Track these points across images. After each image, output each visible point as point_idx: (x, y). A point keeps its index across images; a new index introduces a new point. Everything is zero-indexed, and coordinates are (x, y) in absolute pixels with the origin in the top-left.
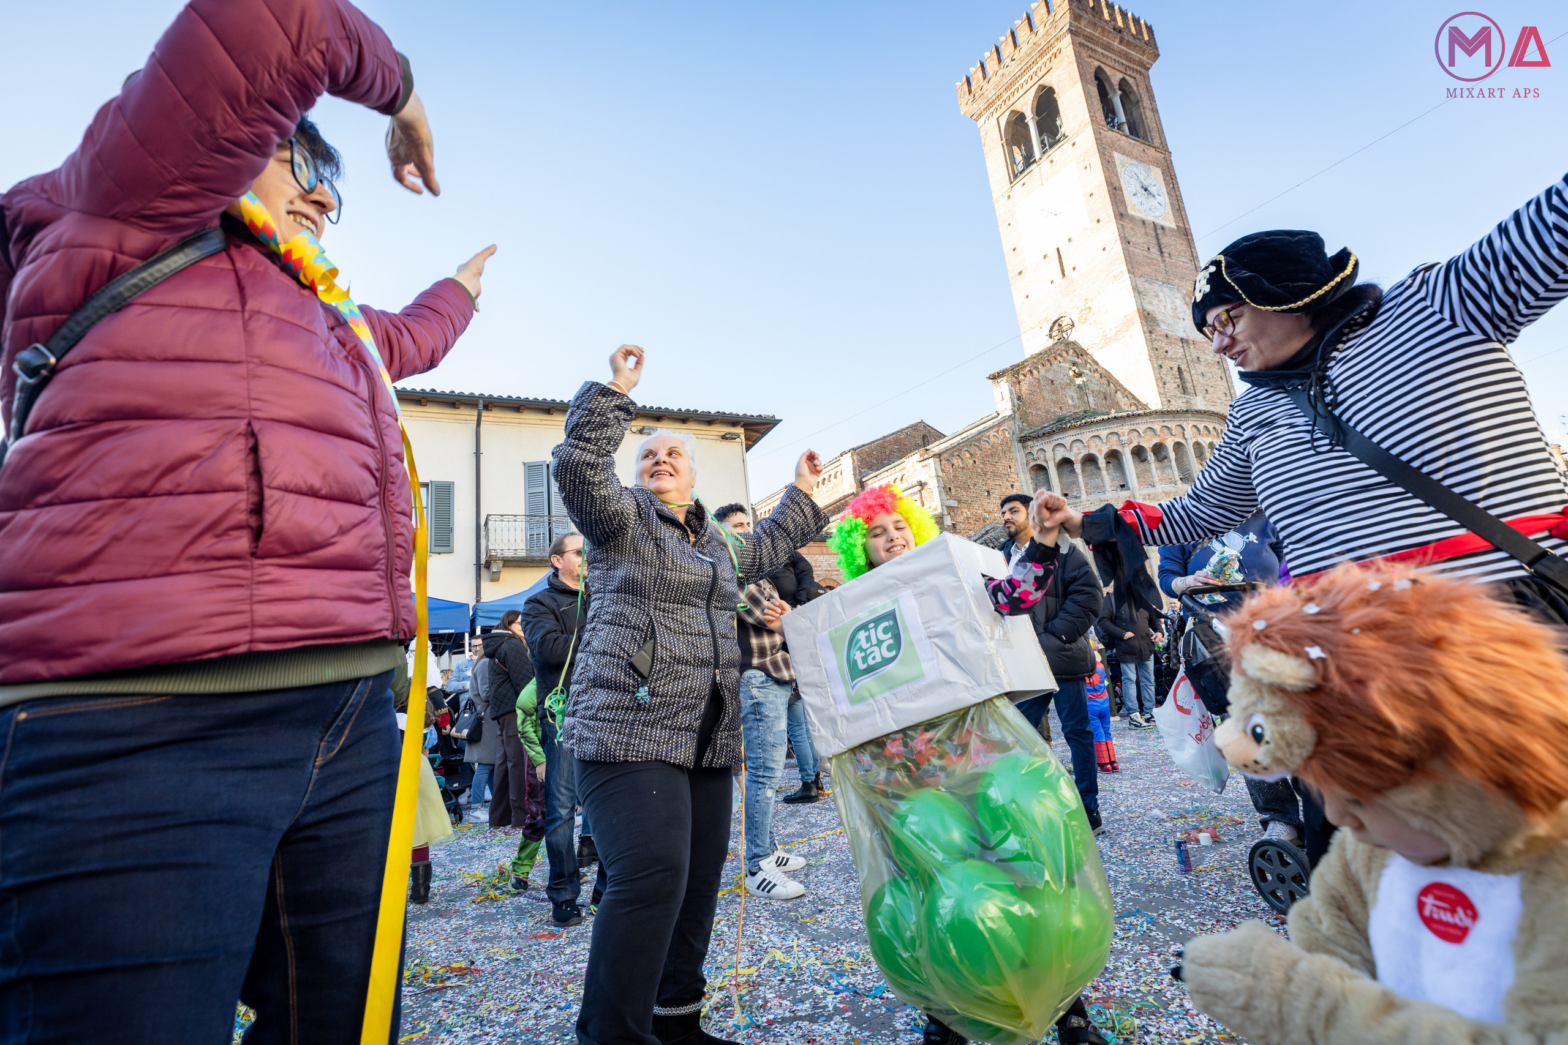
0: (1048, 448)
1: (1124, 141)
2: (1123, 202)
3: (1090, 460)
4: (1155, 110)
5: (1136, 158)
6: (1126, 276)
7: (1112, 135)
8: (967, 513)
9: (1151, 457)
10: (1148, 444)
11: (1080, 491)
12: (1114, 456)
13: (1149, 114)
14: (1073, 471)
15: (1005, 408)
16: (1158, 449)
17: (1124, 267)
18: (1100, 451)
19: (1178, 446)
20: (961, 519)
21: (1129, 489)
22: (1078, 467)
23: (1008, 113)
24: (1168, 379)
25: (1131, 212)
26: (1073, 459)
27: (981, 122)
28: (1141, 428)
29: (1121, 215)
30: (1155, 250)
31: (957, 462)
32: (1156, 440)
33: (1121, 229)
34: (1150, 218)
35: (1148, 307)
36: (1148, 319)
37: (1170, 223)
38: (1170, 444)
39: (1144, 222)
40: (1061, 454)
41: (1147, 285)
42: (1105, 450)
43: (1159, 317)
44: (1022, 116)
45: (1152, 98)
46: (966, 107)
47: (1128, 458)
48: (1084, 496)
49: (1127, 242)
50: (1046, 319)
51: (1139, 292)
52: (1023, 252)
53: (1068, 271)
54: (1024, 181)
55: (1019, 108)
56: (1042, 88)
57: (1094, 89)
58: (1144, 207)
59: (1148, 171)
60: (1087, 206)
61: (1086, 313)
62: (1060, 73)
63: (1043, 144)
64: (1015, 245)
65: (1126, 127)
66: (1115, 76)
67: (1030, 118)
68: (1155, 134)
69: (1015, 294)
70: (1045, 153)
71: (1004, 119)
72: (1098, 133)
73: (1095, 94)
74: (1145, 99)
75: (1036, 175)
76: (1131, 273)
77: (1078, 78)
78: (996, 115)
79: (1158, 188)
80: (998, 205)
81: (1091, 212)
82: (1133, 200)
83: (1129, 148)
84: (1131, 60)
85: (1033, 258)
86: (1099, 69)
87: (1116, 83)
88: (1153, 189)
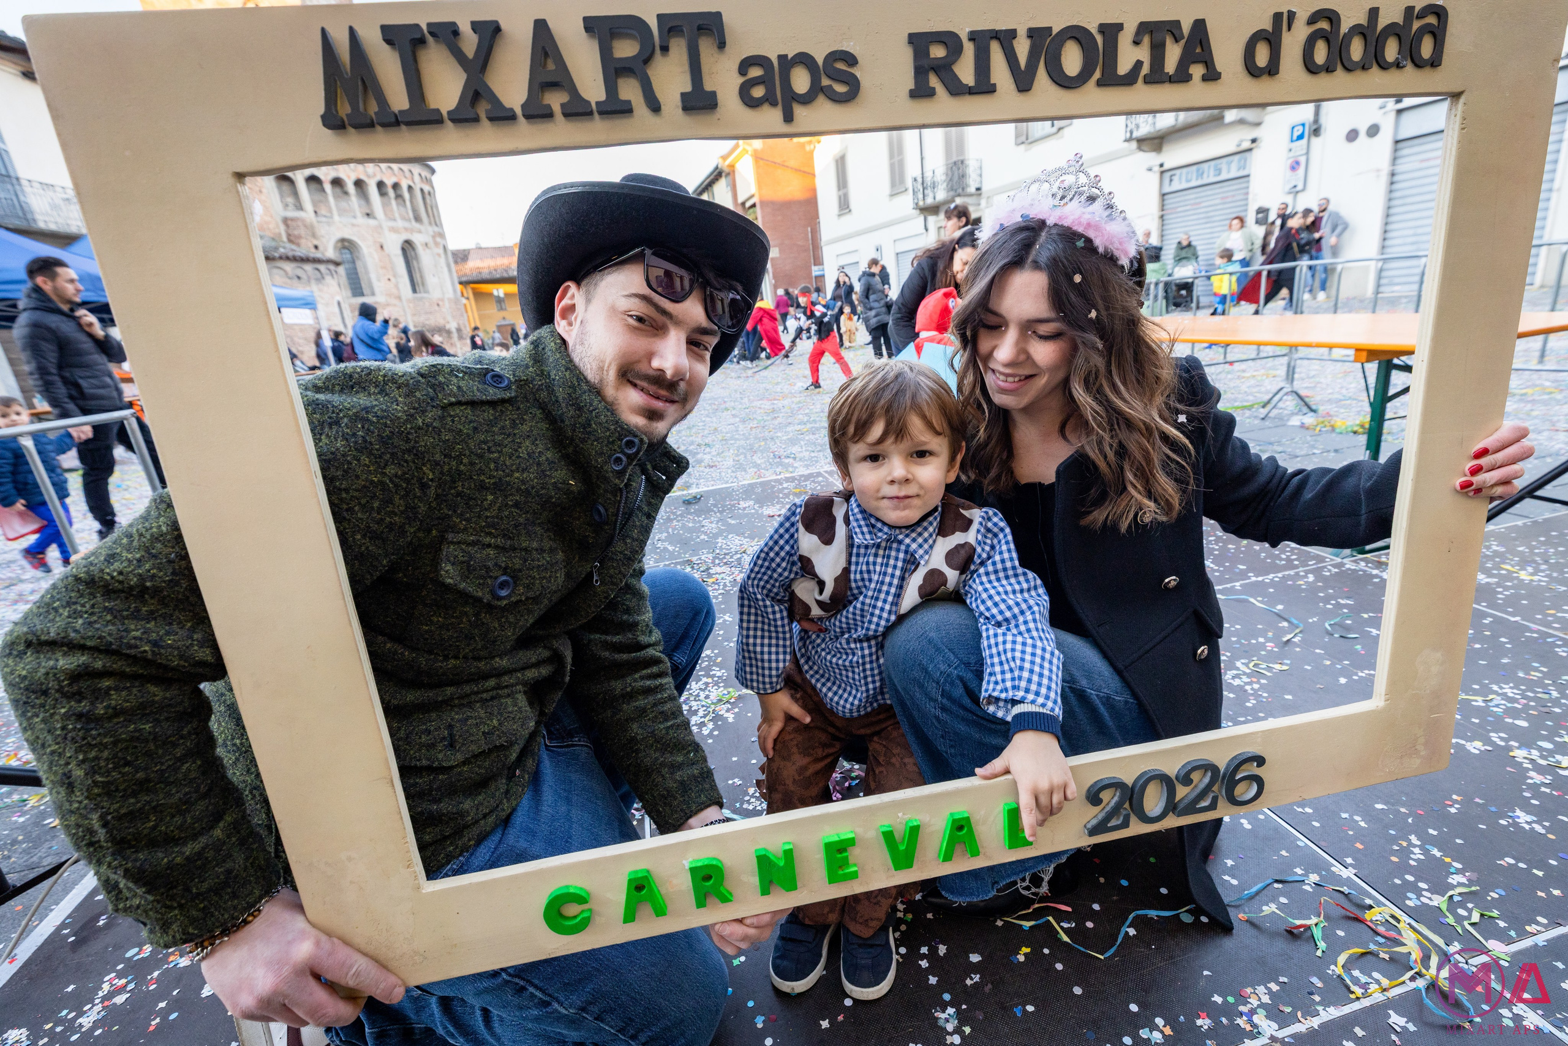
3: (337, 182)
9: (391, 193)
10: (389, 181)
11: (330, 211)
12: (360, 185)
14: (323, 190)
16: (396, 186)
18: (348, 176)
19: (410, 188)
21: (375, 218)
22: (328, 187)
26: (322, 177)
32: (394, 180)
38: (404, 185)
42: (354, 177)
47: (373, 190)
48: (336, 218)
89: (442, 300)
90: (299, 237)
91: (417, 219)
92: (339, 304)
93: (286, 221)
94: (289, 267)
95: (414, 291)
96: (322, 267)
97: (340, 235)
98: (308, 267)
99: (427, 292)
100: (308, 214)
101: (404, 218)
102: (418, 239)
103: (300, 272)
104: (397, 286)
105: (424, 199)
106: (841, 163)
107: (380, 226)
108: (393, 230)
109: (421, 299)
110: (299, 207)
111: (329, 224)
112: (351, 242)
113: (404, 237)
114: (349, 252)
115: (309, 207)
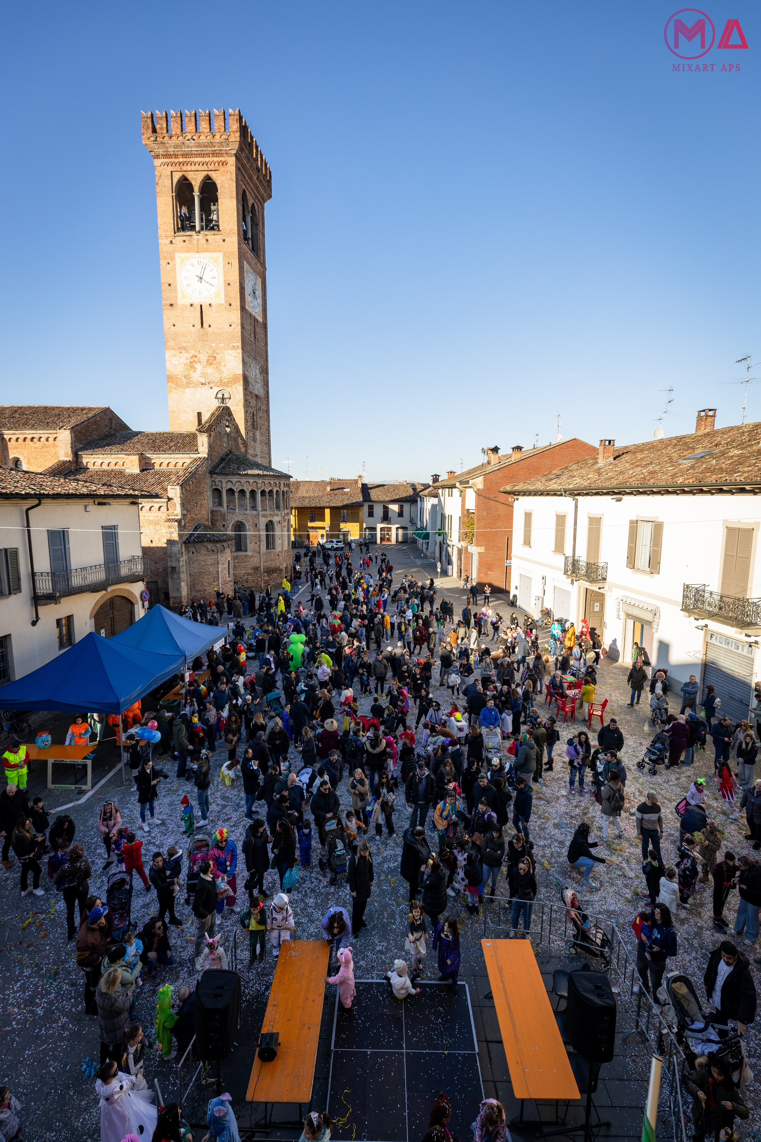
0: (224, 481)
1: (250, 254)
2: (245, 299)
3: (242, 492)
4: (264, 235)
5: (252, 268)
6: (240, 351)
7: (245, 246)
8: (189, 516)
9: (267, 497)
10: (267, 490)
11: (235, 506)
12: (253, 493)
13: (261, 236)
14: (234, 496)
15: (203, 451)
16: (271, 491)
17: (239, 344)
18: (248, 489)
19: (278, 491)
20: (187, 520)
21: (256, 509)
22: (236, 495)
23: (180, 174)
24: (249, 419)
25: (247, 307)
26: (235, 490)
27: (157, 162)
28: (266, 482)
29: (243, 308)
30: (252, 336)
33: (242, 316)
34: (254, 313)
35: (246, 373)
36: (246, 380)
37: (260, 319)
38: (275, 491)
39: (251, 315)
40: (230, 486)
41: (248, 358)
42: (251, 489)
43: (250, 380)
44: (190, 187)
45: (264, 224)
46: (146, 138)
47: (259, 495)
48: (237, 510)
49: (243, 328)
50: (185, 348)
51: (244, 363)
52: (176, 291)
53: (205, 325)
54: (185, 238)
55: (189, 178)
56: (208, 178)
57: (241, 208)
58: (252, 305)
59: (256, 279)
60: (225, 290)
61: (212, 360)
62: (223, 178)
63: (201, 220)
64: (171, 282)
65: (250, 242)
66: (251, 201)
67: (196, 193)
68: (262, 253)
69: (165, 318)
70: (202, 229)
71: (177, 177)
72: (239, 244)
73: (241, 212)
74: (261, 224)
75: (195, 242)
76: (243, 349)
77: (235, 195)
78: (170, 168)
79: (259, 293)
80: (161, 241)
81: (226, 295)
82: (248, 298)
83: (250, 260)
84: (259, 192)
85: (182, 301)
86: (244, 191)
87: (250, 206)
88: (257, 293)
89: (281, 552)
90: (217, 520)
91: (278, 507)
92: (229, 561)
93: (212, 512)
94: (210, 546)
95: (268, 548)
96: (225, 544)
97: (236, 519)
98: (218, 545)
99: (274, 548)
100: (224, 509)
101: (271, 508)
102: (276, 519)
103: (214, 548)
104: (259, 547)
105: (283, 495)
106: (528, 516)
107: (258, 514)
108: (264, 516)
109: (269, 553)
110: (220, 504)
111: (233, 514)
112: (241, 522)
113: (269, 519)
114: (239, 526)
115: (225, 505)
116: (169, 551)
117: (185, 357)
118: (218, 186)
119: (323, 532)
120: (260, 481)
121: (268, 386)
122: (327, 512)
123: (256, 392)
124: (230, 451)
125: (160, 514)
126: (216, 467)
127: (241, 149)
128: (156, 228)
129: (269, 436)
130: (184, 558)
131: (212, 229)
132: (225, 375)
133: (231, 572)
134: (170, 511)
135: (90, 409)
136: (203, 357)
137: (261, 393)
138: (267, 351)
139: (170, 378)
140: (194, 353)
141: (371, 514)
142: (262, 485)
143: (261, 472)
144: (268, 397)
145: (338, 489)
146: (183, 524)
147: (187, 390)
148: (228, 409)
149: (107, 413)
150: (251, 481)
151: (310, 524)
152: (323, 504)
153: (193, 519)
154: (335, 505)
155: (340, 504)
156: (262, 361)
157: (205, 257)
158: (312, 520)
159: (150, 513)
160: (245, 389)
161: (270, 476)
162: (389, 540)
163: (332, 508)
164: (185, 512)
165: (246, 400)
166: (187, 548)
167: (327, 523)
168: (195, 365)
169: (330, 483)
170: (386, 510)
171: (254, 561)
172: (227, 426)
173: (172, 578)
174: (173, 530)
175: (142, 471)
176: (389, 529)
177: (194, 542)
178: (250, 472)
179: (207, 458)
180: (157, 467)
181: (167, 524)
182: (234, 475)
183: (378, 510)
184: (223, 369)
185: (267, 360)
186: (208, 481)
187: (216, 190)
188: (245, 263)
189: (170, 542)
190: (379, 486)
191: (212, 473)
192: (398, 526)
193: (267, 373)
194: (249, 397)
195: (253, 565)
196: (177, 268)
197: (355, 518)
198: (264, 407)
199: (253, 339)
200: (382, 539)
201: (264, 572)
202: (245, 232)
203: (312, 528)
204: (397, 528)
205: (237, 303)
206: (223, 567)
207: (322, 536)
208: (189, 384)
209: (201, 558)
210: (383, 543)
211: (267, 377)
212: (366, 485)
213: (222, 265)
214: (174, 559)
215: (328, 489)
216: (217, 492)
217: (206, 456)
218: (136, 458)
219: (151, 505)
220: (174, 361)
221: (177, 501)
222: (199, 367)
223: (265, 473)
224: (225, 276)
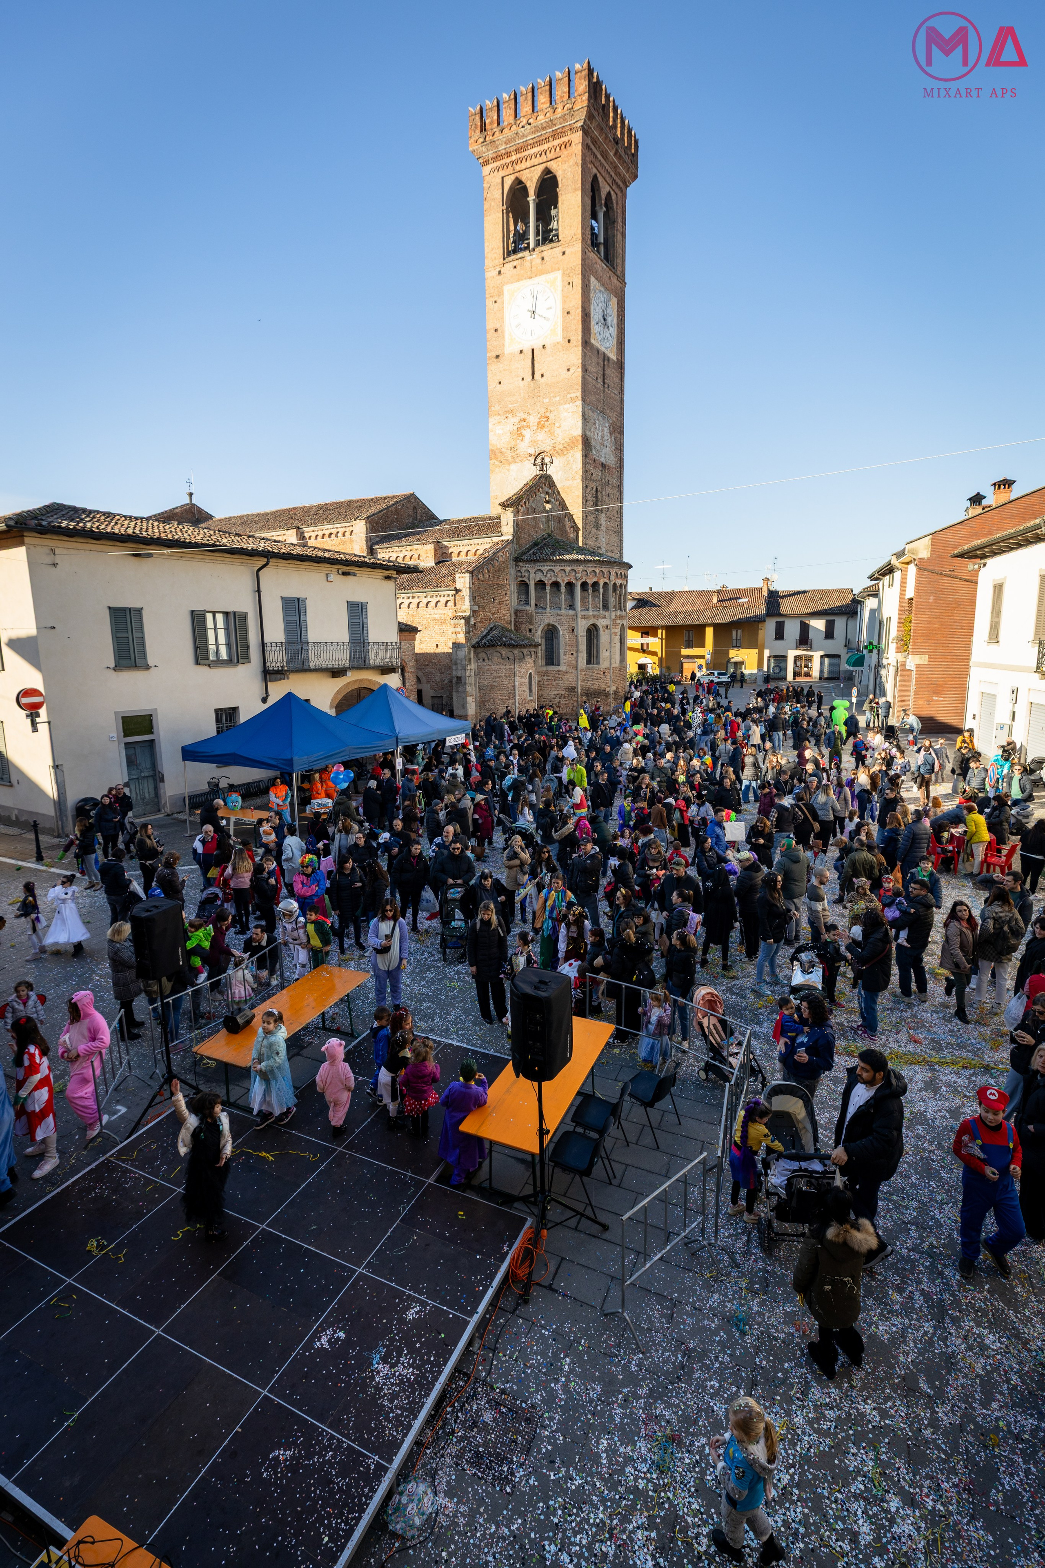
0: (532, 571)
1: (601, 266)
2: (589, 329)
3: (556, 585)
4: (623, 235)
5: (603, 285)
6: (579, 403)
7: (592, 255)
8: (482, 615)
9: (590, 591)
10: (590, 582)
11: (546, 605)
12: (570, 585)
13: (619, 237)
14: (545, 591)
15: (507, 532)
16: (595, 585)
17: (578, 394)
18: (563, 580)
19: (605, 584)
20: (478, 619)
21: (574, 609)
22: (548, 588)
23: (513, 177)
24: (589, 497)
25: (592, 341)
26: (546, 582)
27: (486, 170)
29: (586, 343)
30: (600, 380)
31: (480, 576)
32: (595, 580)
33: (584, 355)
34: (603, 349)
35: (588, 433)
36: (586, 443)
37: (613, 356)
38: (601, 583)
39: (598, 351)
40: (539, 576)
41: (590, 413)
42: (566, 581)
43: (593, 443)
44: (524, 190)
45: (624, 219)
46: (474, 143)
47: (578, 589)
48: (548, 610)
49: (585, 370)
50: (511, 412)
51: (585, 418)
52: (503, 337)
53: (537, 375)
54: (515, 263)
55: (523, 179)
56: (547, 171)
57: (589, 202)
58: (600, 337)
59: (609, 300)
60: (563, 321)
61: (544, 421)
62: (565, 166)
63: (537, 233)
64: (497, 326)
65: (602, 249)
66: (605, 189)
67: (532, 198)
68: (619, 261)
69: (490, 375)
70: (538, 244)
71: (508, 182)
72: (584, 253)
73: (589, 208)
74: (620, 220)
75: (528, 264)
76: (583, 400)
77: (580, 185)
78: (501, 173)
79: (612, 319)
80: (488, 275)
81: (565, 329)
82: (595, 328)
83: (601, 273)
84: (617, 173)
85: (510, 348)
86: (595, 179)
87: (603, 196)
88: (609, 319)
89: (609, 669)
90: (522, 623)
91: (606, 607)
92: (530, 675)
93: (516, 612)
94: (504, 651)
95: (589, 662)
96: (525, 651)
97: (547, 622)
98: (516, 651)
99: (598, 663)
100: (531, 608)
101: (596, 608)
102: (601, 623)
103: (510, 655)
104: (577, 659)
105: (615, 590)
106: (998, 588)
107: (576, 615)
108: (584, 617)
109: (590, 669)
110: (527, 603)
111: (542, 614)
112: (554, 626)
113: (591, 622)
114: (551, 633)
115: (533, 602)
116: (454, 657)
117: (511, 423)
118: (559, 179)
119: (702, 662)
120: (580, 569)
121: (621, 451)
122: (709, 632)
123: (603, 460)
124: (549, 535)
125: (446, 610)
126: (523, 554)
127: (590, 116)
128: (482, 257)
129: (621, 521)
130: (472, 667)
131: (551, 241)
132: (559, 439)
133: (534, 688)
134: (458, 606)
135: (394, 497)
136: (533, 420)
137: (611, 461)
138: (622, 401)
139: (494, 454)
140: (522, 415)
141: (780, 635)
142: (583, 574)
143: (582, 557)
144: (621, 467)
145: (731, 599)
146: (472, 622)
147: (513, 467)
148: (548, 478)
149: (412, 501)
150: (568, 569)
151: (684, 652)
152: (702, 621)
153: (488, 619)
154: (721, 621)
155: (727, 619)
156: (614, 416)
157: (540, 283)
158: (689, 646)
159: (436, 611)
160: (585, 456)
161: (594, 561)
162: (807, 675)
163: (718, 628)
164: (476, 608)
165: (585, 471)
166: (476, 654)
167: (707, 650)
168: (523, 432)
169: (719, 592)
170: (805, 628)
171: (569, 679)
172: (548, 502)
173: (457, 691)
174: (459, 629)
175: (437, 563)
176: (809, 659)
177: (485, 646)
178: (566, 557)
179: (512, 541)
180: (455, 558)
181: (453, 622)
182: (544, 561)
183: (792, 629)
184: (558, 431)
185: (621, 414)
186: (513, 571)
187: (557, 186)
188: (592, 279)
189: (456, 646)
190: (798, 593)
191: (517, 560)
192: (822, 653)
193: (621, 433)
194: (590, 467)
195: (567, 684)
196: (506, 305)
197: (753, 643)
198: (614, 481)
199: (600, 386)
200: (795, 674)
201: (582, 695)
202: (594, 236)
203: (688, 657)
204: (822, 657)
205: (577, 338)
206: (521, 682)
207: (700, 667)
208: (515, 459)
209: (493, 667)
210: (798, 679)
211: (622, 439)
212: (777, 592)
213: (560, 289)
214: (459, 667)
215: (715, 600)
216: (523, 586)
217: (511, 538)
218: (430, 548)
219: (437, 599)
220: (499, 430)
221: (466, 593)
222: (527, 433)
223: (589, 558)
224: (564, 302)
